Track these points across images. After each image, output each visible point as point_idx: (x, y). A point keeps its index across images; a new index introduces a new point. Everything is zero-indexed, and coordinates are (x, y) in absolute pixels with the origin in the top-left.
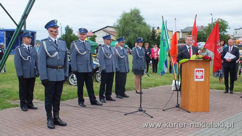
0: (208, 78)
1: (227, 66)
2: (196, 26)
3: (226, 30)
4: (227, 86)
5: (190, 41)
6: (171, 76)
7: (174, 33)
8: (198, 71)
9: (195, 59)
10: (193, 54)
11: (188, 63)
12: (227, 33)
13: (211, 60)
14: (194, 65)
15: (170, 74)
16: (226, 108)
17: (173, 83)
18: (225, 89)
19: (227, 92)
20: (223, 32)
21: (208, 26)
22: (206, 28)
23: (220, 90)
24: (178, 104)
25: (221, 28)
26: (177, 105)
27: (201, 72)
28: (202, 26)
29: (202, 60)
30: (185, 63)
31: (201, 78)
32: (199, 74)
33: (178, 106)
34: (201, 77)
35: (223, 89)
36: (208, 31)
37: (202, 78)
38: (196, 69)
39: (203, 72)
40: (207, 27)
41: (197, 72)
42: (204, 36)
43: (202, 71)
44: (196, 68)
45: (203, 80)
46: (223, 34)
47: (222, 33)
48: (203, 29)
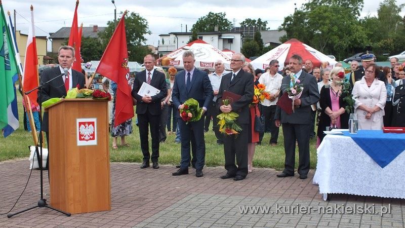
0: (105, 138)
1: (144, 113)
2: (79, 26)
3: (144, 35)
4: (146, 154)
5: (65, 59)
6: (29, 138)
7: (30, 40)
8: (84, 123)
9: (77, 98)
10: (74, 87)
11: (62, 107)
12: (146, 42)
13: (109, 99)
14: (73, 110)
15: (26, 132)
16: (145, 199)
17: (31, 152)
18: (142, 160)
19: (146, 166)
20: (137, 41)
21: (108, 26)
22: (102, 30)
23: (132, 163)
24: (44, 198)
25: (134, 31)
26: (42, 202)
27: (91, 125)
28: (96, 27)
29: (91, 99)
30: (55, 108)
31: (90, 139)
32: (87, 131)
33: (43, 204)
34: (92, 137)
35: (139, 161)
36: (108, 36)
37: (93, 139)
38: (79, 120)
39: (94, 125)
40: (106, 28)
41: (82, 126)
42: (99, 48)
43: (93, 123)
44: (79, 117)
45: (94, 143)
46: (139, 44)
47: (135, 41)
48: (98, 32)
